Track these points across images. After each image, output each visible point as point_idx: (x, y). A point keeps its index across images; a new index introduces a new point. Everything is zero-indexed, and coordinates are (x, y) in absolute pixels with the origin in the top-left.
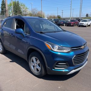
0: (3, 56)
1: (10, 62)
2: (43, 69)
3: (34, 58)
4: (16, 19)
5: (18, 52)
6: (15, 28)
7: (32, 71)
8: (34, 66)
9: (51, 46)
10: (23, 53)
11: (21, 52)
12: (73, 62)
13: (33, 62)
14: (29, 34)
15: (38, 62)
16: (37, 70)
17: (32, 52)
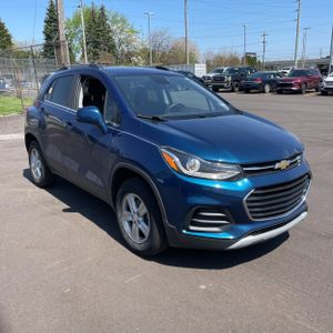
0: (45, 194)
1: (65, 210)
2: (156, 230)
3: (130, 198)
4: (83, 78)
5: (87, 179)
6: (81, 106)
7: (125, 236)
8: (131, 223)
9: (177, 160)
10: (100, 183)
11: (94, 180)
12: (248, 210)
13: (128, 209)
14: (117, 123)
15: (143, 209)
16: (141, 235)
17: (125, 179)
